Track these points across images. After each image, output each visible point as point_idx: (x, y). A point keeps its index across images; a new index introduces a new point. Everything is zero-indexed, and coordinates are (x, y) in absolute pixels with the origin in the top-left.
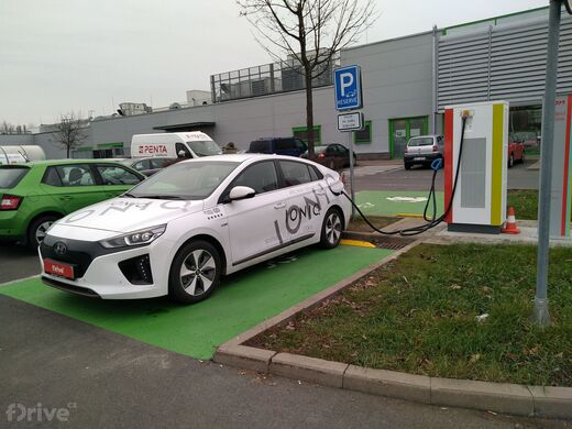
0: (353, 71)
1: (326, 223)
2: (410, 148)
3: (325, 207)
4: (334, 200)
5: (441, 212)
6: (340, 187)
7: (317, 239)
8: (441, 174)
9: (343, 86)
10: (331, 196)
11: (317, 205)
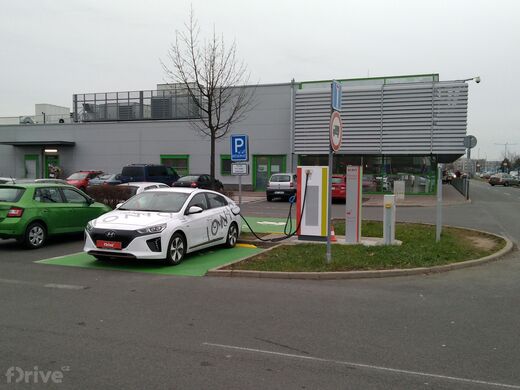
0: (243, 138)
1: (230, 232)
2: (271, 183)
3: (230, 222)
4: (234, 219)
5: (294, 229)
6: (237, 210)
7: (224, 241)
8: (294, 206)
9: (237, 146)
10: (233, 216)
11: (226, 220)
